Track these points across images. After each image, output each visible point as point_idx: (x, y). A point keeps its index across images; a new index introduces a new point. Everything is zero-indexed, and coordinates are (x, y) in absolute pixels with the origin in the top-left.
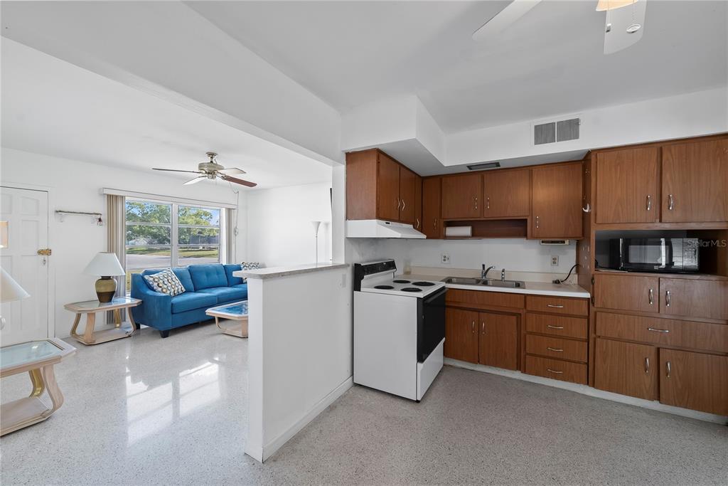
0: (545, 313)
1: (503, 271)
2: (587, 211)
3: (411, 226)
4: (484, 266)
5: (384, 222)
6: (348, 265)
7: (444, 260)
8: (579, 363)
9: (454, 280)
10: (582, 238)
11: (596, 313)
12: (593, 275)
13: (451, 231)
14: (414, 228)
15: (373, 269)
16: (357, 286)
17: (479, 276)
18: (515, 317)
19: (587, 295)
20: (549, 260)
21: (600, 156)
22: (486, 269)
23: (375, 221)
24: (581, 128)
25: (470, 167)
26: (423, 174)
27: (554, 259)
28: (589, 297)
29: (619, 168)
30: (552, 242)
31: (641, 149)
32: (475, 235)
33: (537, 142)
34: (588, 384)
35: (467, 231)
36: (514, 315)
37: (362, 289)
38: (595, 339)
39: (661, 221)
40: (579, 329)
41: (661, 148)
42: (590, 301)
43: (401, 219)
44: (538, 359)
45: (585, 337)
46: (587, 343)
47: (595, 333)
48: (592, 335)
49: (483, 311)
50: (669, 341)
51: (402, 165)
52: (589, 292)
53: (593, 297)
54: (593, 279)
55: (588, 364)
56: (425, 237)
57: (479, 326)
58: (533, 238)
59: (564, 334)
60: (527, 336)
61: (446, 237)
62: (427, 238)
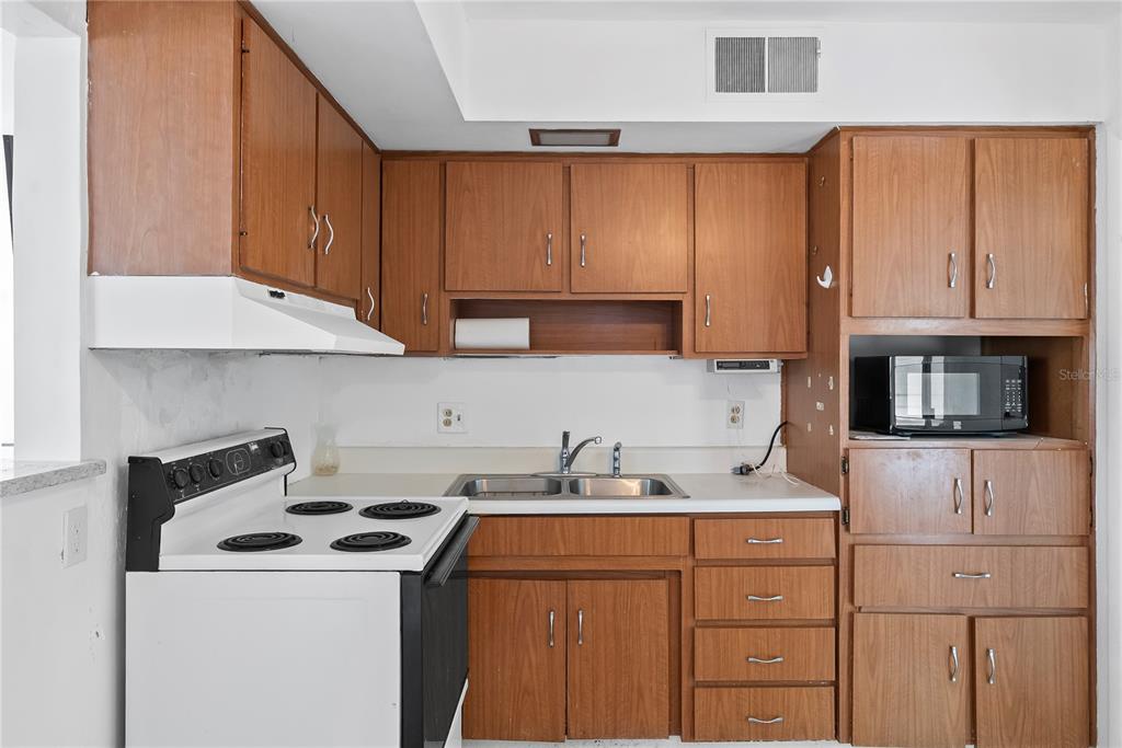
0: (738, 563)
1: (617, 449)
2: (826, 284)
3: (351, 312)
4: (566, 436)
5: (264, 290)
6: (100, 467)
7: (448, 423)
8: (816, 685)
9: (482, 485)
10: (805, 356)
11: (852, 548)
12: (847, 450)
13: (470, 332)
14: (359, 318)
15: (208, 473)
16: (139, 550)
17: (550, 466)
18: (663, 584)
19: (834, 504)
20: (724, 414)
21: (860, 143)
22: (572, 445)
23: (231, 283)
24: (823, 63)
25: (536, 136)
26: (386, 140)
27: (736, 410)
28: (839, 509)
29: (896, 177)
30: (742, 366)
31: (938, 140)
32: (540, 344)
33: (722, 86)
34: (837, 737)
35: (516, 331)
36: (659, 578)
37: (163, 562)
38: (851, 615)
39: (972, 315)
40: (814, 597)
41: (972, 144)
42: (841, 519)
43: (322, 286)
44: (725, 690)
45: (829, 615)
46: (834, 629)
47: (852, 600)
48: (845, 607)
49: (580, 576)
50: (989, 598)
51: (322, 92)
52: (838, 496)
53: (846, 508)
54: (846, 460)
55: (836, 684)
56: (399, 348)
57: (568, 621)
58: (696, 352)
59: (786, 614)
60: (698, 632)
61: (455, 352)
62: (408, 353)
